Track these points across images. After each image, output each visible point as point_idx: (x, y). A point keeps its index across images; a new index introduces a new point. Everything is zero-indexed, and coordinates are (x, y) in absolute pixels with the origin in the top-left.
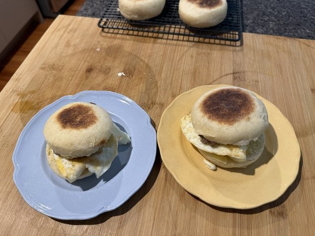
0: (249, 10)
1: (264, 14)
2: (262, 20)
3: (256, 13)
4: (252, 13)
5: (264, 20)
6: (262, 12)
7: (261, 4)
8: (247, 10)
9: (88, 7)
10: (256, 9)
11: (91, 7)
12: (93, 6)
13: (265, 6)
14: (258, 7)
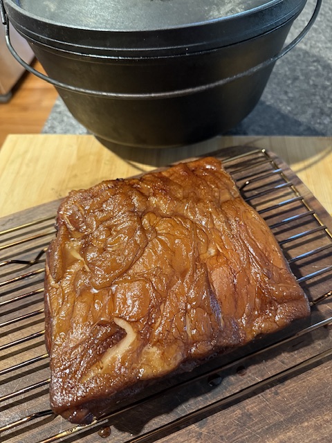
0: (299, 107)
1: (322, 113)
2: (320, 123)
3: (310, 111)
4: (304, 112)
5: (324, 124)
6: (319, 110)
7: (314, 95)
8: (297, 107)
9: (56, 123)
10: (309, 105)
11: (59, 123)
12: (63, 121)
13: (322, 98)
14: (312, 101)
